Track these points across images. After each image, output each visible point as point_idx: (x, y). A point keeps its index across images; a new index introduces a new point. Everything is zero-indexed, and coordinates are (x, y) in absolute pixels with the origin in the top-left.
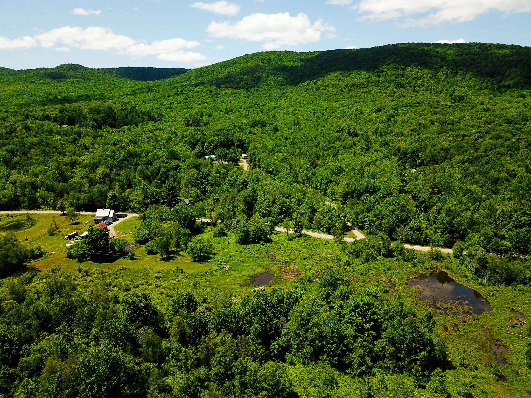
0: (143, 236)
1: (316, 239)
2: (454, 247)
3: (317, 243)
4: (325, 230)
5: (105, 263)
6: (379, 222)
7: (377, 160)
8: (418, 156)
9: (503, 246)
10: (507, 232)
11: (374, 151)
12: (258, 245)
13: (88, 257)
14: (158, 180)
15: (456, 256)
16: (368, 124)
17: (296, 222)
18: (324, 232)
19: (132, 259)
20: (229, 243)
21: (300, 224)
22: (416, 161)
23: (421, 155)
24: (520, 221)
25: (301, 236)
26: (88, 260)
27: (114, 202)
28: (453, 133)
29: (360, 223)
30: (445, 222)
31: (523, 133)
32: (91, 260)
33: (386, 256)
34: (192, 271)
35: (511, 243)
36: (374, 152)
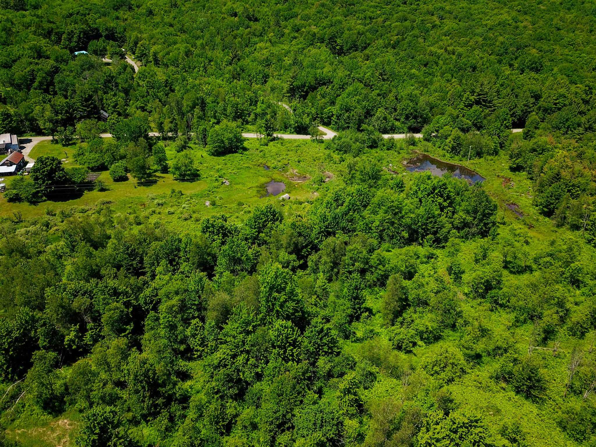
0: (96, 161)
1: (290, 141)
2: (423, 130)
3: (296, 144)
4: (293, 131)
5: (71, 201)
6: (347, 114)
7: (304, 49)
8: (336, 42)
9: (465, 124)
10: (460, 111)
11: (292, 37)
12: (236, 155)
13: (42, 197)
14: (36, 89)
15: (427, 140)
16: (264, 6)
17: (267, 125)
18: (293, 133)
19: (102, 190)
20: (202, 157)
21: (272, 126)
22: (335, 48)
23: (339, 41)
24: (471, 100)
25: (274, 139)
26: (45, 201)
27: (10, 122)
28: (360, 15)
29: (325, 118)
30: (410, 108)
31: (421, 14)
32: (49, 200)
33: (371, 147)
34: (193, 192)
35: (471, 121)
36: (292, 39)
